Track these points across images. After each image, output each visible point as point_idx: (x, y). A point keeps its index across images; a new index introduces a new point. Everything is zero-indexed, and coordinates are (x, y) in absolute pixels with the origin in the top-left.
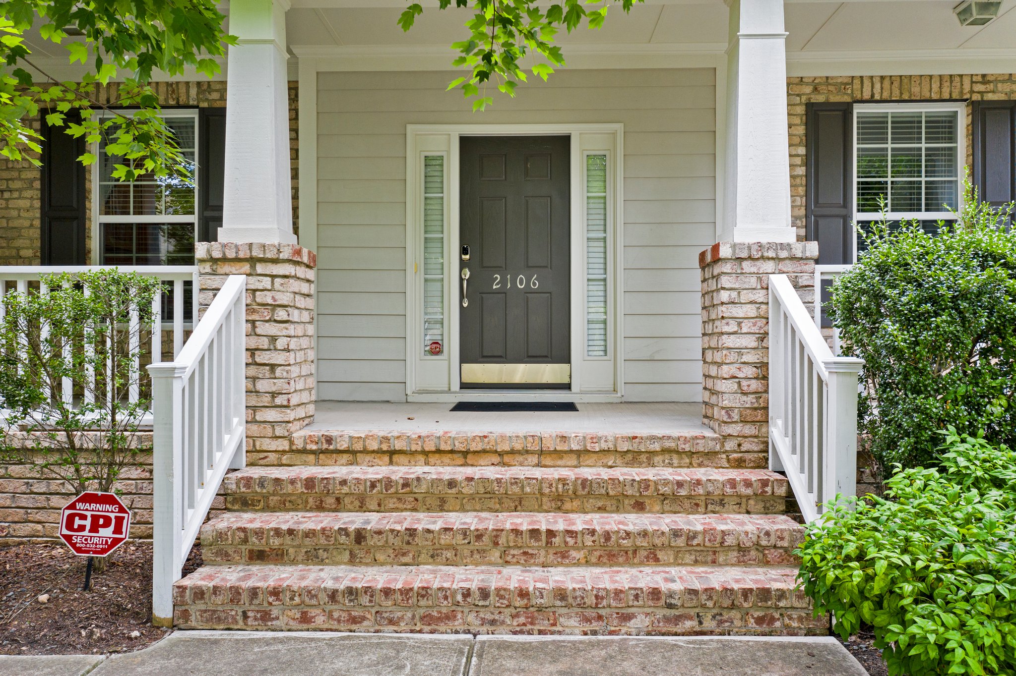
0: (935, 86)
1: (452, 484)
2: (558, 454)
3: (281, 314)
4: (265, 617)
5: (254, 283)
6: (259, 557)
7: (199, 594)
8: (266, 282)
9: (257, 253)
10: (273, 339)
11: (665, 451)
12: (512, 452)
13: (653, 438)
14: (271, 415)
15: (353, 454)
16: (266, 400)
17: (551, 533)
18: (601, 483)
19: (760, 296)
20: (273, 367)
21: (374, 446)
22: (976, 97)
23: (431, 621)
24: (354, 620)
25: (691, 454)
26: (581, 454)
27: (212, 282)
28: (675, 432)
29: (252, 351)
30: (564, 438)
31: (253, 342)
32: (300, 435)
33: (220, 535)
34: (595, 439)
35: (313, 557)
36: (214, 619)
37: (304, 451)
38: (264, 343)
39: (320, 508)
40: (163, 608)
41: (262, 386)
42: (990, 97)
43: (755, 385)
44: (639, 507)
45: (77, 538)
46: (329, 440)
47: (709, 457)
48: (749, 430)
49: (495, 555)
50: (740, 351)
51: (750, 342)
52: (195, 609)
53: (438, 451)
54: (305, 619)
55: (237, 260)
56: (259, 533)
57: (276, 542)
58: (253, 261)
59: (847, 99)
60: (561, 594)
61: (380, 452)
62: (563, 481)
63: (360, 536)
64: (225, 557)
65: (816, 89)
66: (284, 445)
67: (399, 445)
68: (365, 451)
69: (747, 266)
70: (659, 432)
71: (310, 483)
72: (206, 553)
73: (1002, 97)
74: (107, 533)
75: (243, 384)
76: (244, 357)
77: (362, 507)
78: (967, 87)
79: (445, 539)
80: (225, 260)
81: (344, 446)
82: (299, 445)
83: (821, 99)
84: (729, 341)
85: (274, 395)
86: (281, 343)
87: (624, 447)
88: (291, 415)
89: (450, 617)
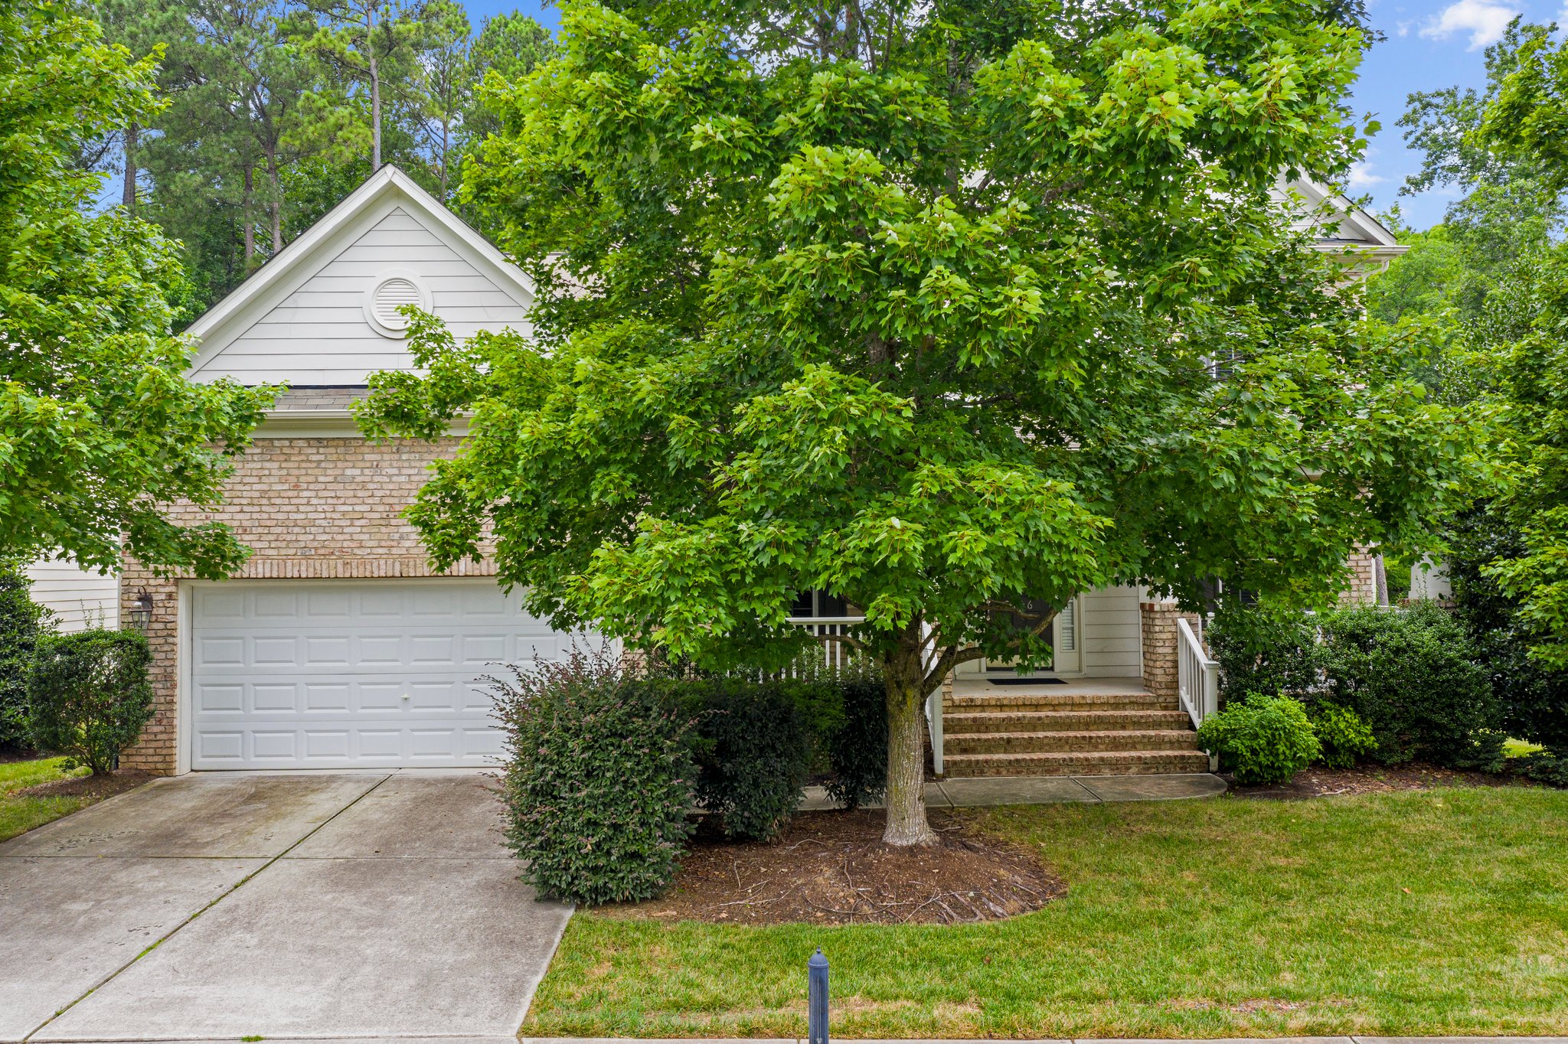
1: (1039, 718)
2: (1080, 705)
4: (982, 773)
6: (964, 751)
7: (955, 763)
11: (1131, 703)
12: (1059, 705)
13: (1125, 697)
15: (983, 707)
17: (1091, 738)
18: (1104, 717)
19: (1173, 629)
21: (993, 703)
23: (1049, 772)
24: (1018, 773)
25: (1143, 704)
26: (1092, 705)
28: (1134, 694)
30: (1083, 698)
32: (957, 698)
33: (948, 742)
34: (1099, 698)
35: (988, 751)
36: (960, 773)
37: (960, 706)
39: (979, 731)
43: (1172, 671)
44: (1124, 728)
47: (1151, 705)
48: (1170, 692)
49: (1067, 748)
50: (1165, 655)
51: (1169, 650)
52: (952, 770)
54: (998, 773)
56: (965, 740)
60: (1102, 759)
61: (996, 706)
63: (1009, 741)
64: (950, 752)
66: (950, 703)
67: (1006, 703)
69: (1167, 615)
70: (1129, 694)
71: (975, 720)
77: (998, 731)
81: (979, 703)
82: (957, 703)
84: (1160, 650)
87: (1112, 701)
89: (1057, 770)
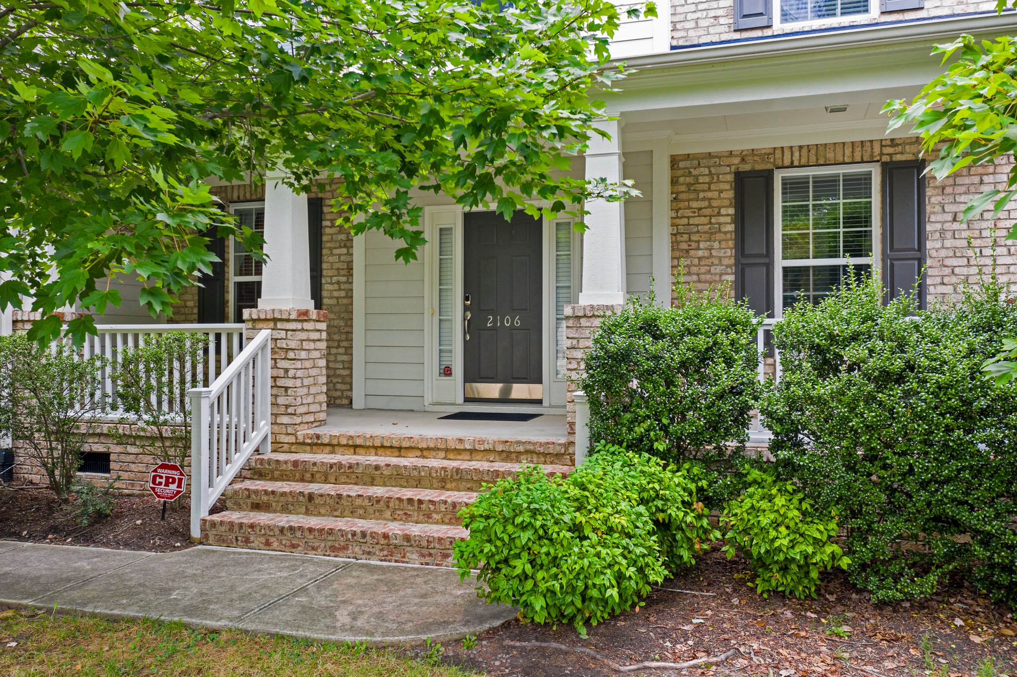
0: (848, 152)
1: (377, 468)
2: (455, 451)
3: (291, 355)
4: (247, 541)
5: (277, 334)
6: (256, 507)
7: (213, 524)
8: (283, 334)
9: (277, 315)
10: (287, 370)
11: (527, 452)
12: (428, 449)
13: (519, 443)
14: (285, 420)
15: (332, 447)
16: (282, 409)
17: (420, 502)
18: (468, 471)
20: (286, 388)
21: (344, 441)
22: (886, 159)
23: (335, 550)
24: (294, 546)
25: (545, 455)
27: (251, 333)
28: (534, 439)
29: (274, 378)
30: (461, 441)
31: (276, 373)
32: (303, 432)
33: (236, 492)
34: (482, 442)
35: (285, 509)
36: (221, 540)
37: (304, 444)
38: (281, 373)
39: (302, 480)
40: (196, 532)
41: (281, 400)
42: (899, 158)
45: (159, 489)
46: (318, 437)
47: (558, 457)
49: (388, 514)
52: (212, 533)
53: (383, 447)
54: (268, 544)
55: (266, 320)
56: (256, 492)
57: (265, 498)
58: (275, 320)
59: (769, 166)
60: (407, 538)
61: (347, 446)
62: (444, 469)
63: (311, 497)
64: (239, 507)
65: (743, 160)
66: (292, 439)
67: (359, 442)
68: (339, 445)
69: (584, 322)
70: (524, 439)
71: (295, 463)
72: (229, 504)
73: (909, 157)
74: (174, 487)
75: (269, 399)
76: (269, 382)
77: (326, 481)
78: (877, 150)
79: (358, 502)
80: (259, 320)
81: (326, 441)
82: (301, 439)
83: (747, 167)
85: (287, 406)
86: (291, 373)
87: (500, 448)
88: (298, 420)
89: (345, 548)
